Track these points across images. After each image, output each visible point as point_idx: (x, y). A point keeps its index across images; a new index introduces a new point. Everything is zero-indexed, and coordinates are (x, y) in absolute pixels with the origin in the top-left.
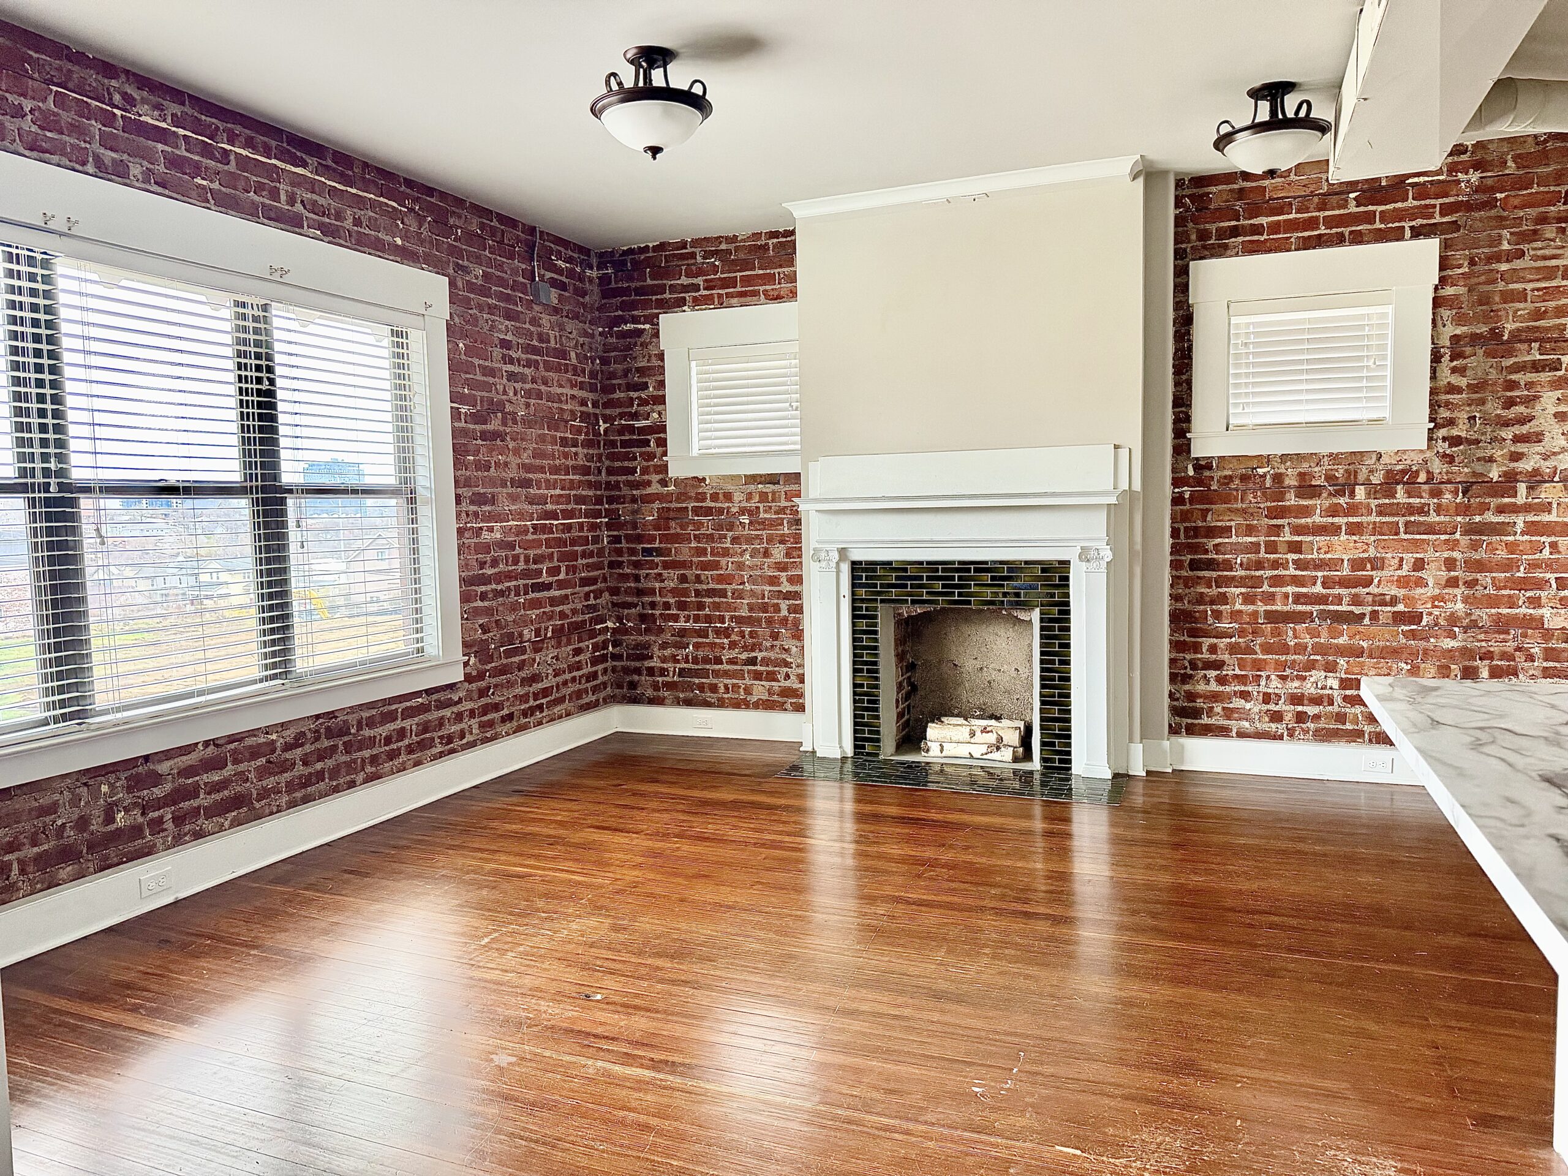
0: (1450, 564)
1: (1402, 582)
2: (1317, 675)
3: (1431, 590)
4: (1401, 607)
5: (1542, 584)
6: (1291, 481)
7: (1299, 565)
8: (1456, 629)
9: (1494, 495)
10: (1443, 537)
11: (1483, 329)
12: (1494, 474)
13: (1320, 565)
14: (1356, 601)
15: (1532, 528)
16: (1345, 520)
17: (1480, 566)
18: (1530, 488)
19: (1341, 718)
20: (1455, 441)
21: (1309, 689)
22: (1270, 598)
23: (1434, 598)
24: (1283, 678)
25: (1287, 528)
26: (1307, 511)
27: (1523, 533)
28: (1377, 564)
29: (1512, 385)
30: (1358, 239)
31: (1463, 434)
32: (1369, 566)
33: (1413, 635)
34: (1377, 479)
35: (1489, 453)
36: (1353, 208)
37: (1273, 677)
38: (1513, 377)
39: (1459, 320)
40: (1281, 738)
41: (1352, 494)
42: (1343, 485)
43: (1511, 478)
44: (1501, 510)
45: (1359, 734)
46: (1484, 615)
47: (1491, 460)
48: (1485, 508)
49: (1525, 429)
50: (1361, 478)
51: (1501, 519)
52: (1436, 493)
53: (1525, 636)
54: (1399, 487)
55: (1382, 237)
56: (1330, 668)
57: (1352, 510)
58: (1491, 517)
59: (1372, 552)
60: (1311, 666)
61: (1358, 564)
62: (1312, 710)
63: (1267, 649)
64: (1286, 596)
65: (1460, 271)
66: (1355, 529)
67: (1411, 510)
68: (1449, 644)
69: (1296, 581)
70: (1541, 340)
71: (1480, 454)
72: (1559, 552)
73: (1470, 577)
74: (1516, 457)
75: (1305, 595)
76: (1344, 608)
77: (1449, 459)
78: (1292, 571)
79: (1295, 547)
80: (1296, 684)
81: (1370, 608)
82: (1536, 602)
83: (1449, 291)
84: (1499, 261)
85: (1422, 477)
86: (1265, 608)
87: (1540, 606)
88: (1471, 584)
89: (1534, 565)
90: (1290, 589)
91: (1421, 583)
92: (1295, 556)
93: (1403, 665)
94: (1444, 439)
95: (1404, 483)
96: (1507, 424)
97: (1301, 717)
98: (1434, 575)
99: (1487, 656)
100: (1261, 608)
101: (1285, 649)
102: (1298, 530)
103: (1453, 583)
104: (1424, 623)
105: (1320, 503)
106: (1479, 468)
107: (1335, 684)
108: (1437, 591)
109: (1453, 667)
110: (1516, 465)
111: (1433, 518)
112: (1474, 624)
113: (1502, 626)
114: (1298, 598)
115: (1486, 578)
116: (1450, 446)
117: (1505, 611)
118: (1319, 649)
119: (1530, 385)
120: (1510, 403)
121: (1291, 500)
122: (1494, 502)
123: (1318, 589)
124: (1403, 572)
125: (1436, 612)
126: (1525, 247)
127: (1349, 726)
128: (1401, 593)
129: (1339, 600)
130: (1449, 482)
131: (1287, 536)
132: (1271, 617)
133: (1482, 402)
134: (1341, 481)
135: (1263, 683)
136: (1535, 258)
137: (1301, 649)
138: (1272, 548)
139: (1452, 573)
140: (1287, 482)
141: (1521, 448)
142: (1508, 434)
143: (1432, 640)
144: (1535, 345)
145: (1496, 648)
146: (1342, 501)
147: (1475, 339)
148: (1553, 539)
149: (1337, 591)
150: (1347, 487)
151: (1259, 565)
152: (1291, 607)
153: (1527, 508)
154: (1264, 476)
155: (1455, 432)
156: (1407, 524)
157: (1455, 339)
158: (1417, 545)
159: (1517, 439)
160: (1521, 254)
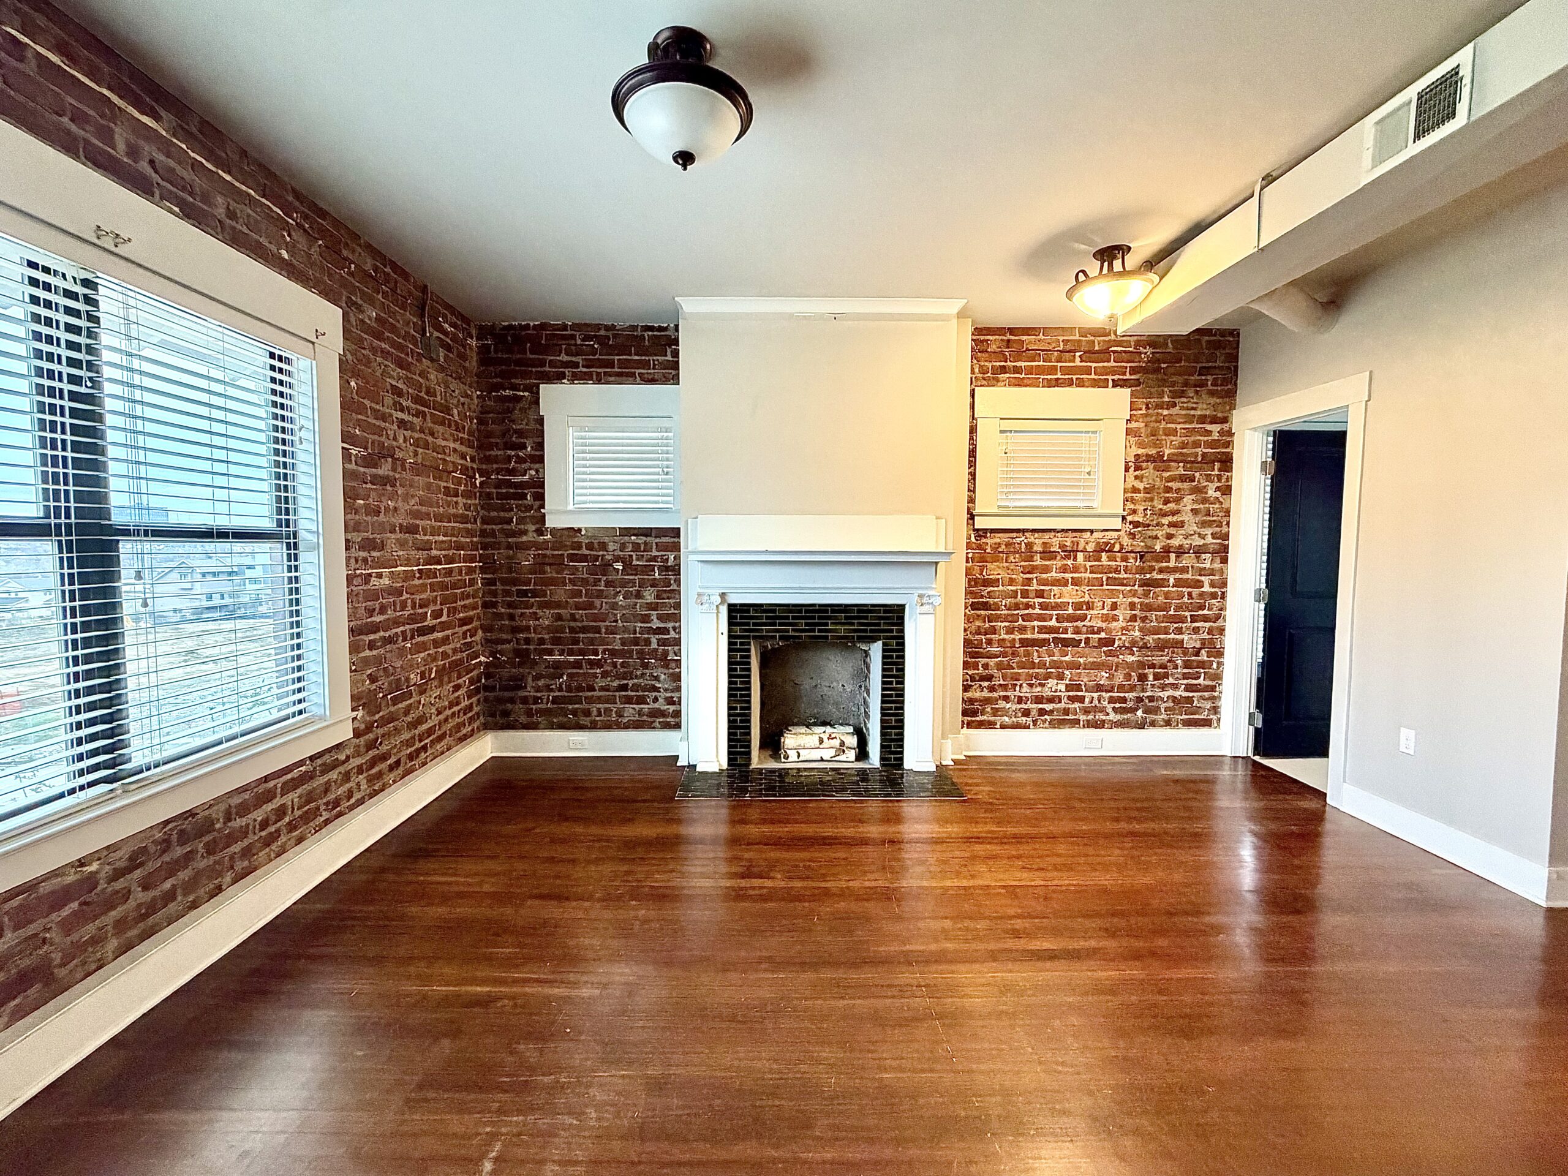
0: (1132, 606)
1: (1106, 618)
2: (1052, 682)
3: (1121, 623)
4: (1103, 635)
5: (1182, 620)
6: (1038, 548)
7: (1043, 606)
8: (1135, 649)
9: (1157, 561)
10: (1128, 588)
11: (1153, 452)
12: (1158, 548)
13: (1057, 606)
14: (1077, 631)
15: (1178, 583)
16: (1071, 575)
17: (1149, 608)
18: (1177, 557)
19: (1066, 711)
20: (1136, 524)
21: (1047, 693)
22: (1022, 630)
23: (1123, 629)
24: (1031, 685)
25: (1035, 580)
26: (1046, 569)
27: (1173, 587)
28: (1089, 606)
29: (1168, 490)
30: (1081, 384)
31: (1141, 520)
32: (1085, 607)
33: (1109, 654)
34: (1090, 548)
35: (1154, 533)
36: (1078, 363)
37: (1024, 685)
38: (1170, 484)
39: (1140, 445)
40: (1029, 727)
41: (1075, 558)
42: (1070, 551)
43: (1167, 550)
44: (1161, 571)
45: (1077, 722)
46: (1150, 639)
47: (1156, 537)
48: (1152, 569)
49: (1175, 519)
50: (1081, 548)
51: (1159, 577)
52: (1125, 559)
53: (1173, 653)
54: (1103, 554)
55: (1095, 384)
56: (1061, 677)
57: (1075, 569)
58: (1156, 576)
59: (1087, 598)
60: (1048, 676)
61: (1078, 606)
62: (1048, 707)
63: (1021, 666)
64: (1034, 627)
65: (1140, 412)
66: (1076, 582)
67: (1110, 569)
68: (1130, 659)
69: (1041, 618)
70: (1185, 462)
71: (1150, 533)
72: (1192, 599)
73: (1144, 614)
74: (1170, 536)
75: (1045, 627)
76: (1070, 636)
77: (1132, 536)
78: (1037, 611)
79: (1040, 594)
80: (1039, 689)
81: (1085, 636)
82: (1179, 631)
83: (1134, 425)
84: (1162, 408)
85: (1117, 548)
86: (1020, 637)
87: (1181, 633)
88: (1144, 619)
89: (1178, 608)
90: (1036, 623)
91: (1115, 619)
92: (1041, 600)
93: (1103, 674)
94: (1131, 523)
95: (1107, 552)
96: (1165, 515)
97: (1042, 712)
98: (1123, 613)
99: (1153, 666)
100: (1017, 636)
101: (1033, 665)
102: (1041, 582)
103: (1133, 618)
104: (1116, 646)
105: (1058, 563)
106: (1149, 542)
107: (1063, 688)
108: (1124, 625)
109: (1133, 674)
110: (1169, 541)
111: (1123, 575)
112: (1145, 646)
113: (1161, 647)
114: (1042, 629)
115: (1153, 615)
116: (1134, 528)
117: (1162, 637)
118: (1055, 665)
119: (1178, 490)
120: (1166, 502)
121: (1038, 561)
122: (1157, 566)
123: (1053, 623)
124: (1105, 612)
125: (1124, 638)
126: (1177, 400)
127: (1071, 717)
128: (1104, 625)
129: (1066, 631)
130: (1132, 552)
131: (1034, 586)
132: (1025, 643)
133: (1152, 500)
134: (1068, 549)
135: (1018, 688)
136: (1182, 408)
137: (1042, 665)
138: (1025, 593)
139: (1133, 612)
140: (1035, 548)
141: (1172, 531)
142: (1165, 521)
143: (1121, 657)
144: (1181, 464)
145: (1157, 660)
146: (1070, 562)
147: (1149, 458)
148: (1190, 590)
149: (1065, 624)
150: (1071, 553)
151: (1017, 607)
152: (1037, 636)
153: (1175, 570)
154: (1020, 544)
155: (1136, 519)
156: (1108, 578)
157: (1137, 456)
158: (1112, 594)
159: (1171, 525)
160: (1174, 405)
